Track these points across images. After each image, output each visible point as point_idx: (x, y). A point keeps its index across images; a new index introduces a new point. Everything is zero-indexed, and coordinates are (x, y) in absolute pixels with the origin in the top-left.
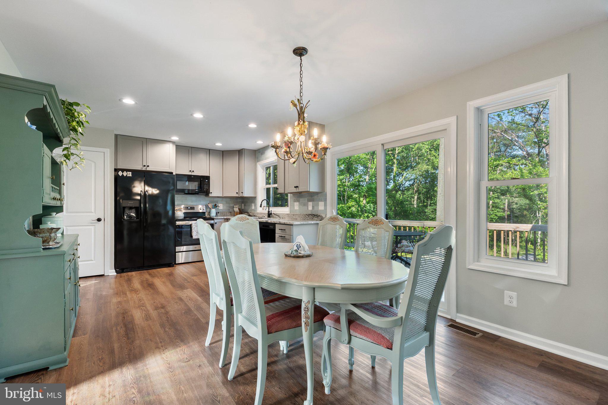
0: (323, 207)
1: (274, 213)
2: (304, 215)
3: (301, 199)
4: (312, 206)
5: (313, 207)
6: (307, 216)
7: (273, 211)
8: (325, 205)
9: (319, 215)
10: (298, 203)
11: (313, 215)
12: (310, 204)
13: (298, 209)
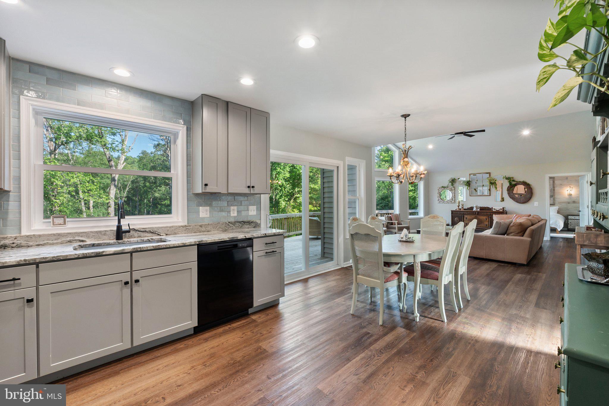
0: (255, 211)
1: (134, 230)
2: (226, 223)
3: (214, 203)
4: (237, 211)
5: (239, 212)
6: (231, 225)
7: (132, 224)
8: (259, 209)
9: (252, 221)
10: (208, 208)
11: (242, 223)
12: (234, 210)
13: (208, 215)
